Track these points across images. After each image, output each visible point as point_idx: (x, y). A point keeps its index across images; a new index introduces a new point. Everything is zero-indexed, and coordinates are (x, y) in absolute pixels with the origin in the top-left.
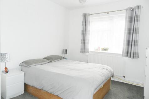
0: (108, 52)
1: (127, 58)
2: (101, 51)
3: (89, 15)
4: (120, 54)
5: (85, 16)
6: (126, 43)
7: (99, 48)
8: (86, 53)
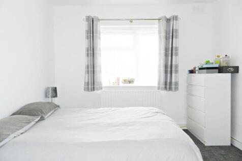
0: (135, 84)
1: (164, 92)
2: (121, 84)
3: (99, 20)
4: (155, 87)
5: (92, 22)
6: (163, 69)
7: (118, 79)
8: (98, 89)
